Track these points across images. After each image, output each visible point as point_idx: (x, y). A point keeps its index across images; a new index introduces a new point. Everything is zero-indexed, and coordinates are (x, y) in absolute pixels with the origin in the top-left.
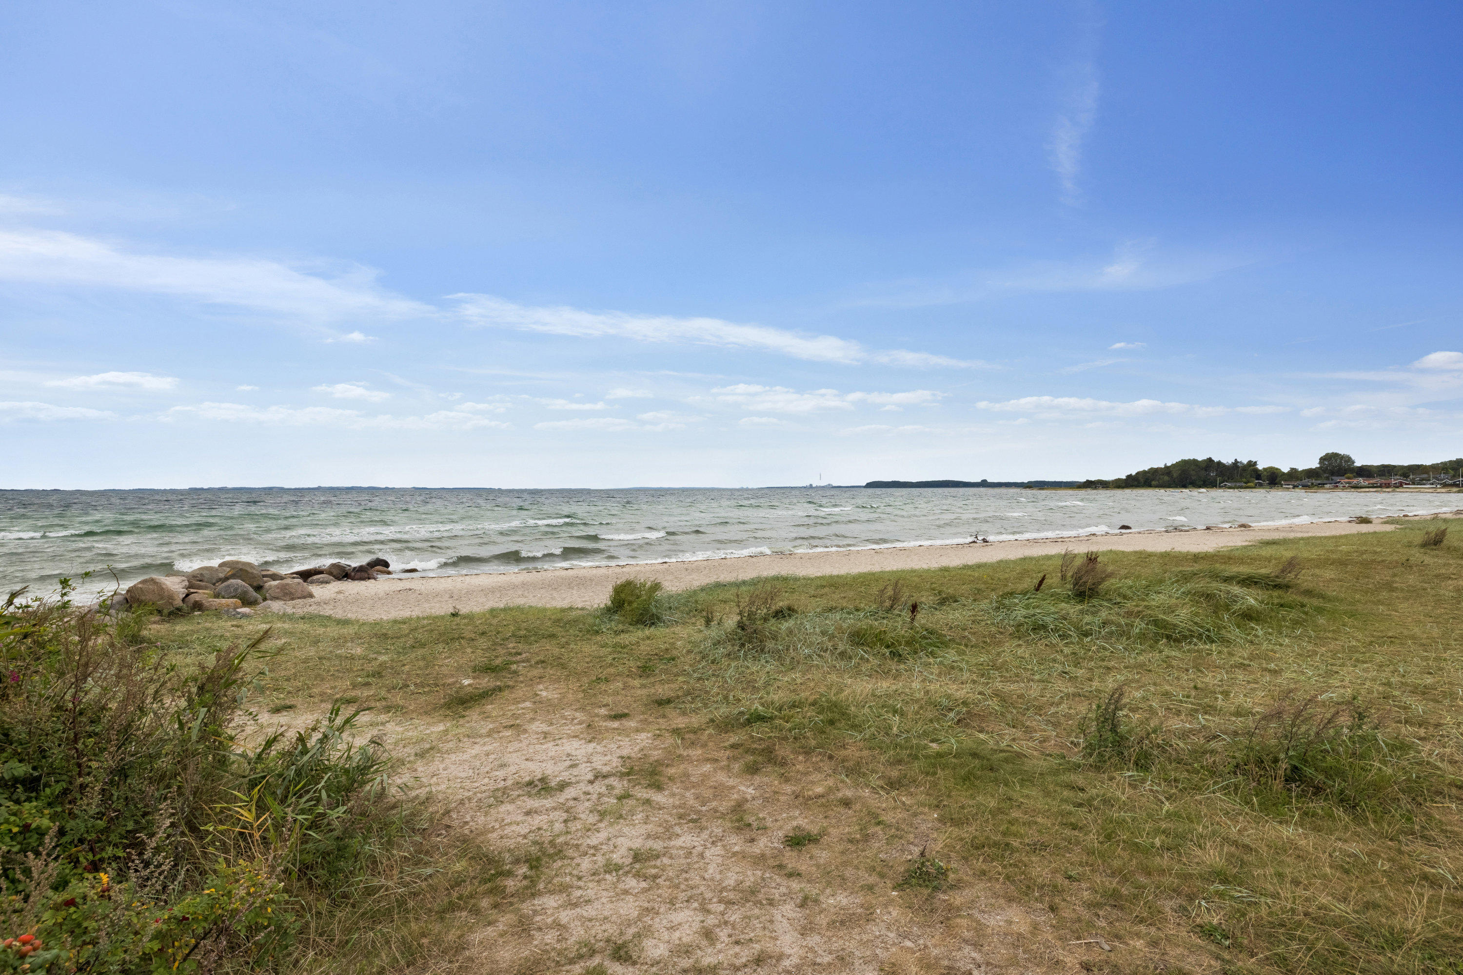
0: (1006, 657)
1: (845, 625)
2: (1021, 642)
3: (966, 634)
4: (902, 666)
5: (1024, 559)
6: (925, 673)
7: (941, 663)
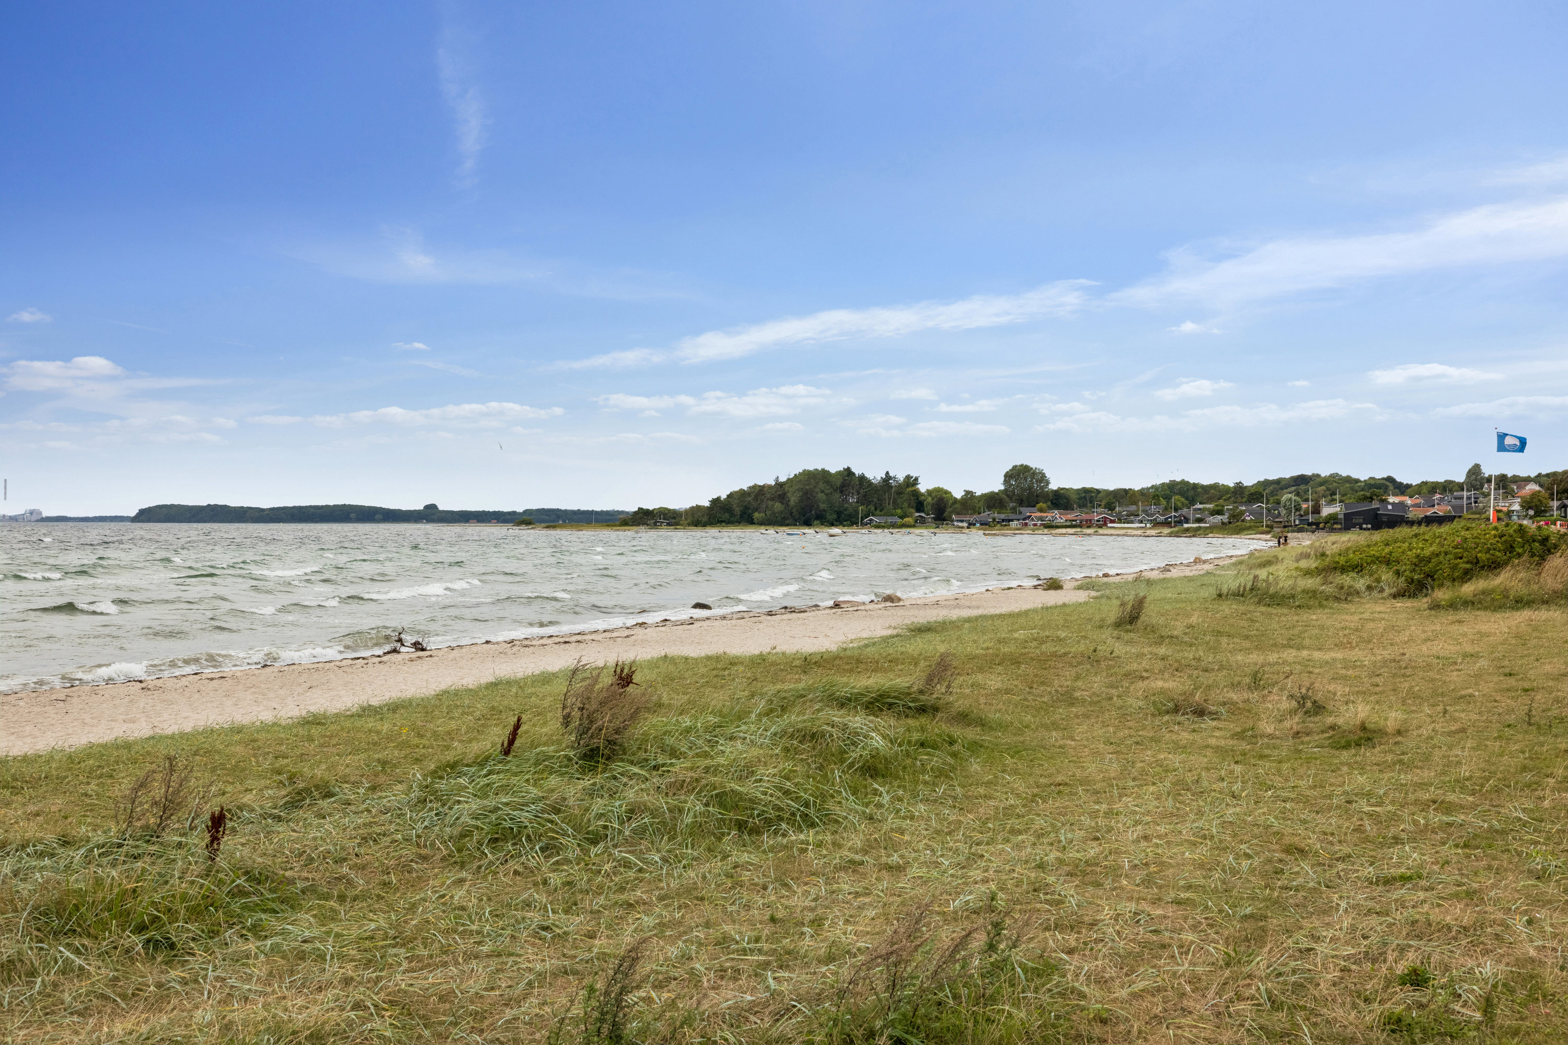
0: (430, 910)
1: (25, 888)
2: (464, 874)
3: (345, 870)
4: (174, 973)
5: (494, 686)
6: (230, 982)
7: (275, 948)
